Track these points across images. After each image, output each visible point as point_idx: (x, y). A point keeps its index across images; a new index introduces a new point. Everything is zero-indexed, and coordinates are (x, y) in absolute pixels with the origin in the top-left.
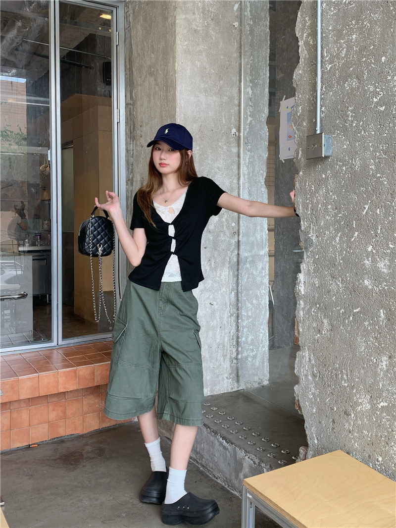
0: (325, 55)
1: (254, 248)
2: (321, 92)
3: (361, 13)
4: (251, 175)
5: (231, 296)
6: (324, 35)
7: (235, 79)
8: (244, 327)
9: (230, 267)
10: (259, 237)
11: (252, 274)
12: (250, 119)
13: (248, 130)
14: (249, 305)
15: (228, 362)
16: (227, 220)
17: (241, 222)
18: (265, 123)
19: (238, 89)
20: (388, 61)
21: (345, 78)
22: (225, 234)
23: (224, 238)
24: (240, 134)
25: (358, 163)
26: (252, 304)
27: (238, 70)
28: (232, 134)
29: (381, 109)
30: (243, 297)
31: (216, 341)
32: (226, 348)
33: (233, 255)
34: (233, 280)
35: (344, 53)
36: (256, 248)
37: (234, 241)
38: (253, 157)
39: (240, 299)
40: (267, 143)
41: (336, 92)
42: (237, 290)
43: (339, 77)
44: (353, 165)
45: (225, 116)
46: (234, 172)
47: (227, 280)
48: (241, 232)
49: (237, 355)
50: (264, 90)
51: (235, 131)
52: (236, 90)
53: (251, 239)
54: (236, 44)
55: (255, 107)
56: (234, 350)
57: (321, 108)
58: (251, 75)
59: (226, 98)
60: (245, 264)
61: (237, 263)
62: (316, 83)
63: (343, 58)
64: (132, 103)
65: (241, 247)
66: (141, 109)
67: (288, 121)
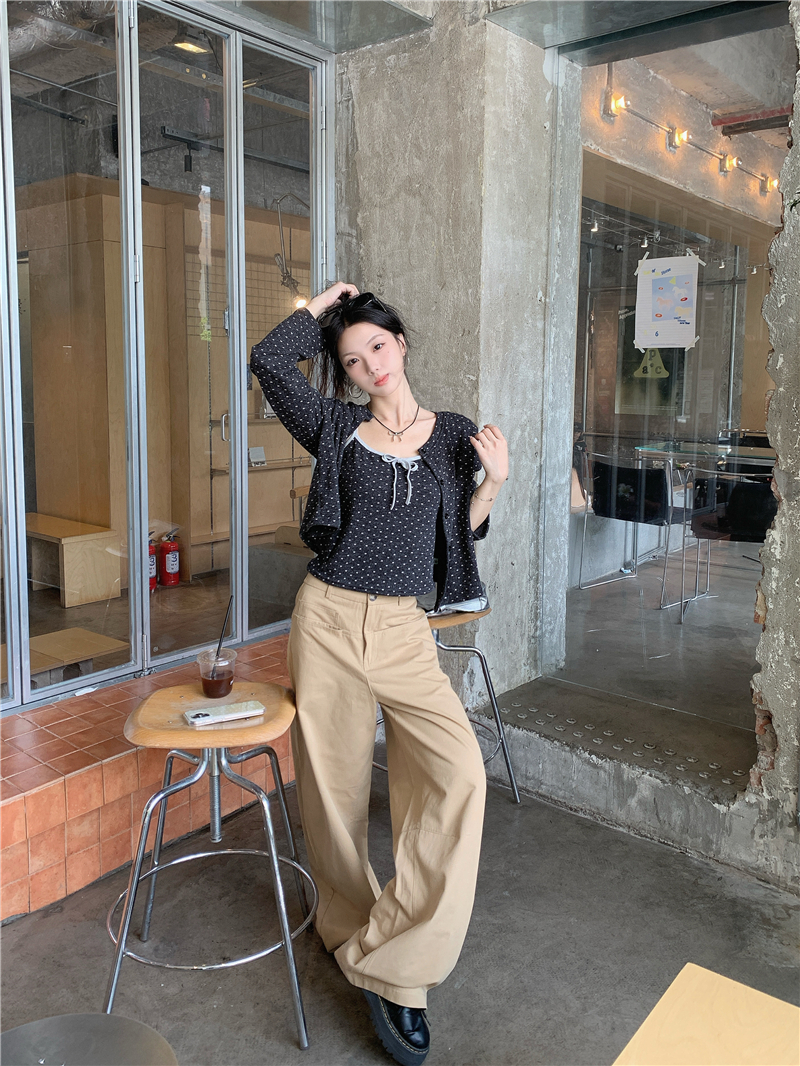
1: (556, 475)
5: (530, 549)
8: (543, 593)
12: (557, 275)
13: (554, 293)
15: (526, 643)
16: (529, 434)
17: (544, 436)
18: (572, 282)
19: (546, 228)
22: (526, 456)
23: (525, 463)
24: (546, 300)
28: (538, 299)
31: (514, 616)
32: (523, 624)
33: (534, 487)
34: (533, 525)
37: (535, 467)
39: (539, 553)
42: (537, 539)
45: (531, 271)
46: (538, 359)
47: (527, 526)
48: (543, 451)
49: (535, 632)
51: (541, 295)
54: (546, 156)
55: (563, 257)
56: (532, 626)
58: (561, 207)
59: (533, 242)
60: (546, 499)
61: (538, 499)
64: (354, 233)
65: (543, 475)
66: (382, 248)
67: (654, 292)
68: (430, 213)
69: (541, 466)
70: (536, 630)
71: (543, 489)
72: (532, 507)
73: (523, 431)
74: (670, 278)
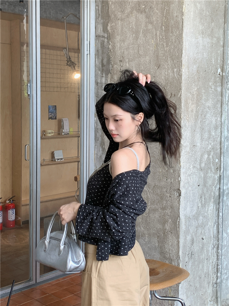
15: (211, 287)
31: (203, 271)
32: (210, 276)
34: (216, 213)
47: (212, 214)
49: (216, 280)
56: (215, 277)
64: (106, 35)
65: (222, 181)
66: (122, 44)
68: (151, 23)
69: (220, 176)
70: (217, 279)
71: (222, 190)
72: (214, 202)
73: (209, 155)
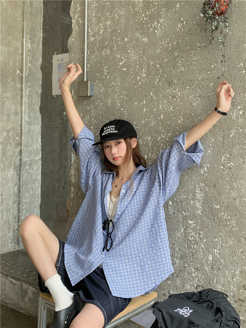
0: (90, 31)
1: (31, 155)
2: (87, 55)
3: (113, 9)
4: (30, 104)
5: (15, 188)
6: (89, 19)
7: (19, 36)
8: (23, 210)
9: (15, 169)
10: (35, 147)
11: (30, 173)
12: (29, 65)
13: (28, 72)
14: (28, 195)
16: (12, 135)
17: (23, 137)
18: (40, 68)
19: (21, 43)
20: (129, 41)
21: (102, 47)
22: (11, 145)
23: (10, 148)
24: (23, 75)
25: (110, 101)
26: (29, 194)
27: (21, 30)
28: (17, 74)
29: (124, 69)
30: (23, 189)
33: (16, 160)
35: (102, 32)
36: (33, 155)
37: (17, 150)
38: (32, 91)
39: (21, 191)
40: (41, 83)
41: (96, 56)
42: (19, 184)
43: (99, 47)
44: (107, 102)
45: (12, 61)
46: (18, 101)
48: (23, 143)
50: (39, 46)
51: (19, 72)
52: (19, 44)
53: (30, 149)
54: (20, 11)
55: (33, 57)
57: (87, 65)
58: (31, 34)
59: (12, 48)
60: (25, 166)
61: (19, 166)
62: (84, 48)
63: (101, 35)
67: (58, 69)
74: (64, 63)
